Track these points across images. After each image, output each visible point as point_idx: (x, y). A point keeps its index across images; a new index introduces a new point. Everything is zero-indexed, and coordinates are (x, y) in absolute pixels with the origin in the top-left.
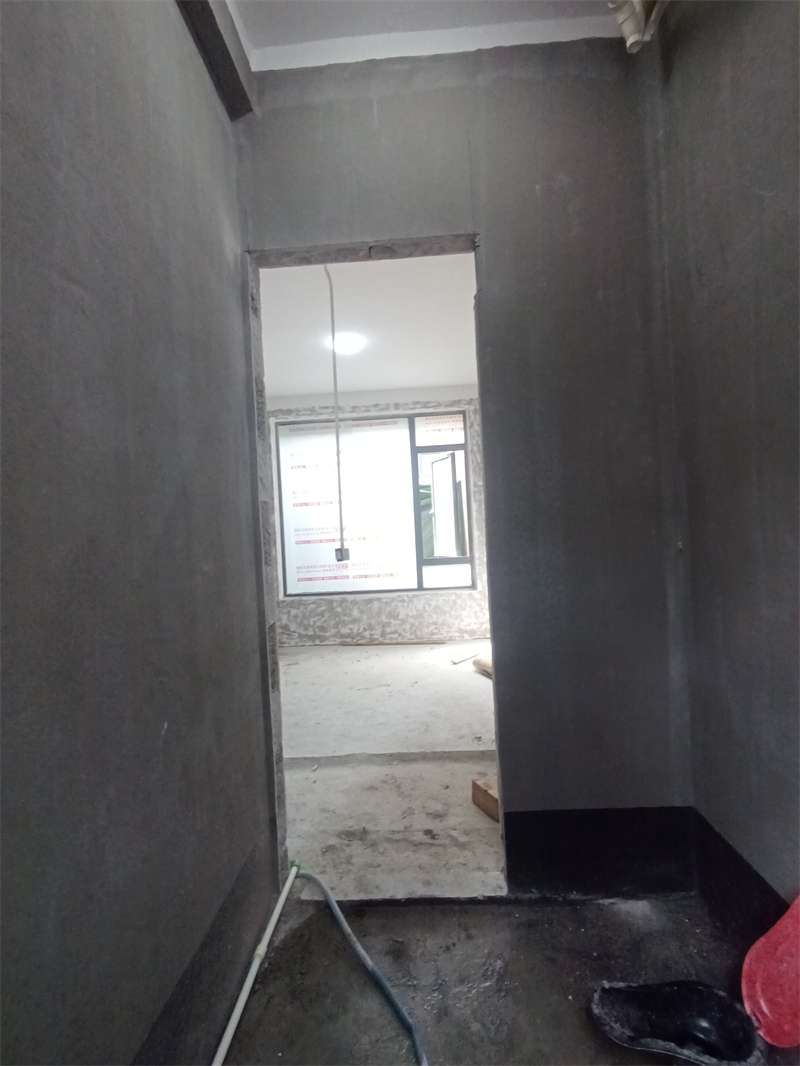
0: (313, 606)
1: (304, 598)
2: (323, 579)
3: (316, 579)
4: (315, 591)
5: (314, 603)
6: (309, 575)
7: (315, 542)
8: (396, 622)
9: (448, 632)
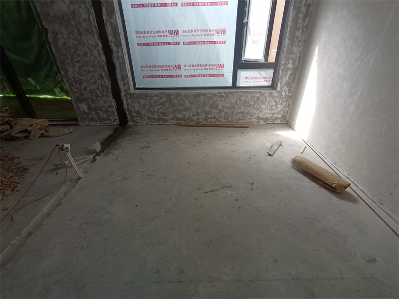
0: (157, 98)
1: (149, 92)
2: (162, 77)
3: (157, 77)
4: (157, 86)
5: (157, 96)
6: (151, 73)
7: (153, 44)
8: (215, 111)
9: (250, 119)
